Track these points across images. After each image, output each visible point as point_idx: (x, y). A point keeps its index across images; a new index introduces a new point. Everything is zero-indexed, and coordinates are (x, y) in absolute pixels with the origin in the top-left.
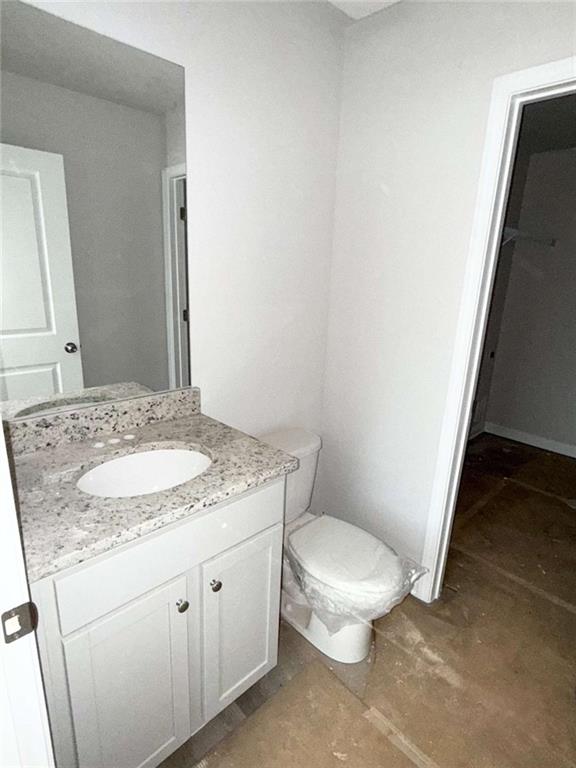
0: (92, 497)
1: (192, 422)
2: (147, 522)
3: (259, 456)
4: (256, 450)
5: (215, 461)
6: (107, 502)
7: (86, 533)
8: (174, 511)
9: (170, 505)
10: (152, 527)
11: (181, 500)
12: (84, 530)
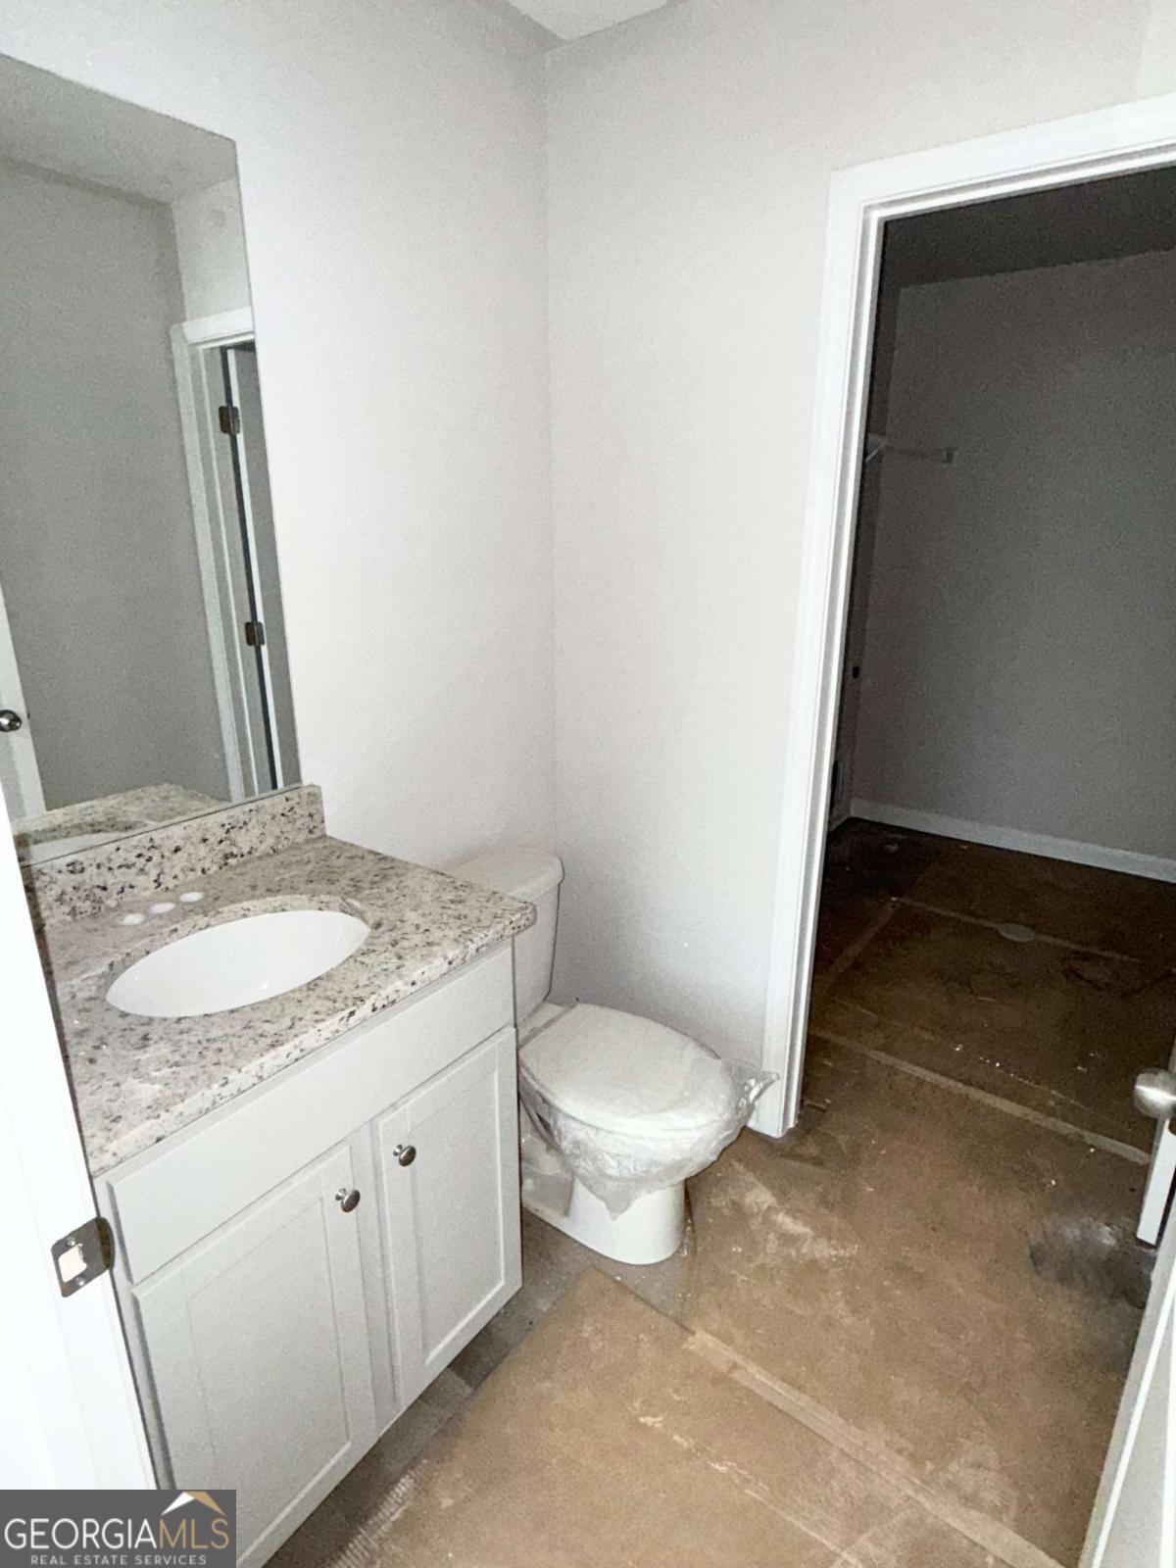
0: (151, 1020)
1: (312, 855)
2: (273, 1053)
3: (460, 906)
4: (451, 896)
5: (378, 926)
6: (184, 1025)
7: (157, 1087)
8: (320, 1026)
9: (309, 1015)
10: (283, 1060)
11: (329, 1004)
12: (152, 1081)
